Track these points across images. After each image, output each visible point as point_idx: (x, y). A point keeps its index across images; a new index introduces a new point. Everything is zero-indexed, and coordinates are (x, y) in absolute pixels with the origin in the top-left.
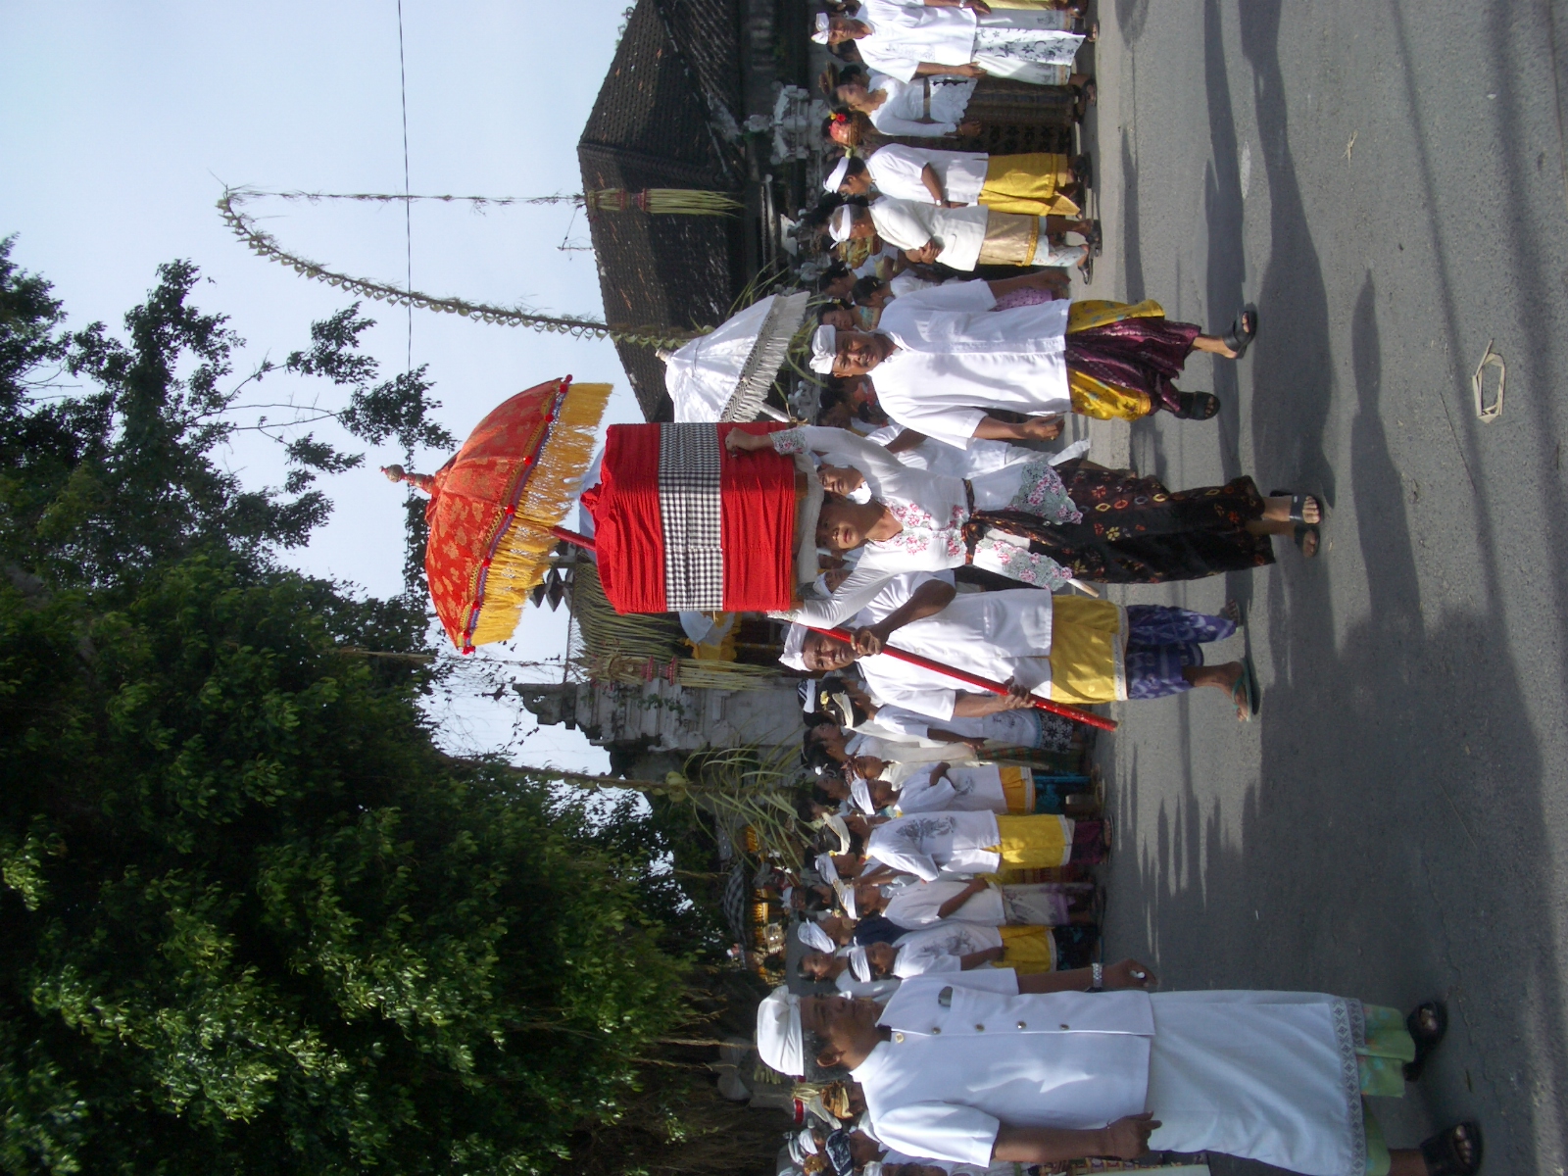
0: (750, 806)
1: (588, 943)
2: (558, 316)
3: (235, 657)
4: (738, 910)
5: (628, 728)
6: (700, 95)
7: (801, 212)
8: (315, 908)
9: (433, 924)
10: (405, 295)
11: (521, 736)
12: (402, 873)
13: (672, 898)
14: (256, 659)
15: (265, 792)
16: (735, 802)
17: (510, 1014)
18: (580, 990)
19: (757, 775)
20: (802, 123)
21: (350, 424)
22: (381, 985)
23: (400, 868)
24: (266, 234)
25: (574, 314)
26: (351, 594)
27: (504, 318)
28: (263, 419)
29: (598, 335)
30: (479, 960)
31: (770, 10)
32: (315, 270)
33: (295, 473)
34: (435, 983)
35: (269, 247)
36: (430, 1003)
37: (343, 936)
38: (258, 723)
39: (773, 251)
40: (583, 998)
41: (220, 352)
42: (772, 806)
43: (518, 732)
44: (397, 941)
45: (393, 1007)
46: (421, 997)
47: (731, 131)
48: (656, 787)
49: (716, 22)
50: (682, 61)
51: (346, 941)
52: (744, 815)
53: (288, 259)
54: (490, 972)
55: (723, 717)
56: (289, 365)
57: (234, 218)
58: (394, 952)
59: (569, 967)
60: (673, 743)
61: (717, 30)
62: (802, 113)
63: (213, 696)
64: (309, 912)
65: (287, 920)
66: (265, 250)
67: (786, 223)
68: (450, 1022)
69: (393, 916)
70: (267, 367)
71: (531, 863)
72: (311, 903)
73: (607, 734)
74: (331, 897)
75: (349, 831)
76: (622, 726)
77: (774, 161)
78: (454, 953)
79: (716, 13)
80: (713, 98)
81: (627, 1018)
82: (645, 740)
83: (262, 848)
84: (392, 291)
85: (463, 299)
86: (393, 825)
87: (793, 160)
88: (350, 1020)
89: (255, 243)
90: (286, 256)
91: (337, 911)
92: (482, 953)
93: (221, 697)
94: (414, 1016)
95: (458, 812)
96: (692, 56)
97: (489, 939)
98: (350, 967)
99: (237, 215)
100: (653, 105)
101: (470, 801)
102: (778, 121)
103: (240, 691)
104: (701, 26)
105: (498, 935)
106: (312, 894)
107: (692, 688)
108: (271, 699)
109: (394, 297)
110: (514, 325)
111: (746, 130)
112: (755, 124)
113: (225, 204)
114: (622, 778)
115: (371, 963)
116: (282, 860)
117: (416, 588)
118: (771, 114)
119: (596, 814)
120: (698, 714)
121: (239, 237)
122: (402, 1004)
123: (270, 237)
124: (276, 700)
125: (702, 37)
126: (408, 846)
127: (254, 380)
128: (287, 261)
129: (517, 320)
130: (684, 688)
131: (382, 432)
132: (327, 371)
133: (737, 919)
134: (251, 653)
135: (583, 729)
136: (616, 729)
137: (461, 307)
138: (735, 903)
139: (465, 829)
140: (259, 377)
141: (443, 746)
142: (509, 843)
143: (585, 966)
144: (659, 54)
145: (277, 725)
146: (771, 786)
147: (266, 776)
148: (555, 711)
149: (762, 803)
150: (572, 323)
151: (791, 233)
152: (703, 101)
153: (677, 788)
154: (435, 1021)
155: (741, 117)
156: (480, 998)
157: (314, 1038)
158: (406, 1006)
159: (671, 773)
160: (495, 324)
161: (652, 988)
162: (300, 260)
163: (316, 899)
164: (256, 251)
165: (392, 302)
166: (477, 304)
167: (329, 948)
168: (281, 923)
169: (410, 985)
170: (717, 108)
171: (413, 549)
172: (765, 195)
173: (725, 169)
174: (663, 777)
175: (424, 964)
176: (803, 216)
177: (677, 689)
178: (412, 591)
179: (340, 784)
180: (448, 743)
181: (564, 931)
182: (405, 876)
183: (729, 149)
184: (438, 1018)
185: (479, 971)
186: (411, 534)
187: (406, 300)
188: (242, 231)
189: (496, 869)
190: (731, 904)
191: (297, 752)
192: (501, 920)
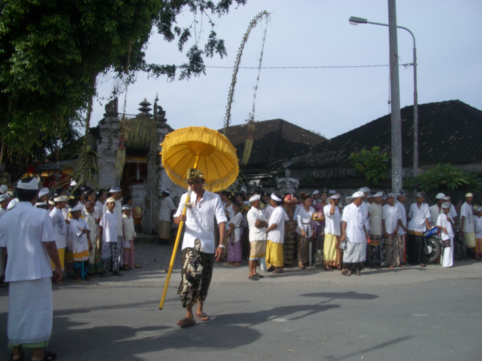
0: (80, 171)
1: (37, 120)
2: (231, 112)
3: (130, 11)
4: (47, 167)
5: (104, 133)
6: (296, 155)
7: (261, 186)
8: (49, 33)
9: (44, 71)
10: (238, 66)
11: (100, 100)
12: (61, 61)
13: (50, 146)
14: (129, 17)
15: (84, 19)
16: (81, 166)
17: (14, 95)
18: (22, 117)
19: (89, 173)
20: (288, 186)
21: (193, 48)
22: (23, 53)
23: (62, 61)
24: (256, 25)
25: (231, 118)
26: (144, 48)
27: (230, 96)
28: (197, 22)
29: (225, 125)
30: (32, 85)
31: (321, 177)
32: (245, 39)
33: (180, 30)
34: (24, 71)
35: (252, 25)
36: (17, 69)
37: (40, 42)
38: (108, 18)
39: (249, 178)
40: (19, 118)
41: (218, 10)
42: (80, 178)
43: (101, 99)
44: (39, 59)
45: (16, 57)
46: (19, 66)
47: (285, 165)
48: (86, 142)
49: (318, 161)
50: (306, 150)
51: (38, 42)
52: (77, 169)
53: (249, 31)
54: (29, 88)
55: (108, 163)
56: (213, 31)
57: (261, 15)
58: (35, 58)
59: (29, 114)
60: (99, 147)
61: (315, 161)
62: (291, 186)
63: (119, 4)
64: (48, 31)
65: (44, 24)
66: (252, 24)
67: (258, 181)
68: (11, 75)
69: (46, 58)
70: (213, 25)
71: (62, 102)
72: (51, 32)
73: (102, 127)
74: (53, 39)
75: (74, 45)
76: (104, 131)
77: (277, 178)
78: (35, 77)
79: (320, 161)
80: (295, 159)
81: (12, 132)
82: (100, 138)
83: (69, 17)
84: (239, 62)
85: (236, 84)
86: (75, 60)
87: (277, 184)
88: (11, 42)
89: (254, 21)
90: (250, 31)
91: (49, 40)
92: (34, 86)
93: (118, 6)
94: (13, 63)
95: (79, 80)
96: (308, 153)
97: (39, 88)
98: (29, 43)
99: (262, 16)
100: (293, 141)
101: (82, 84)
102: (289, 179)
103: (119, 13)
104: (316, 156)
105: (41, 91)
106: (54, 33)
107: (116, 153)
108: (114, 23)
109: (237, 63)
110: (228, 99)
111: (286, 169)
112: (288, 172)
113: (265, 13)
114: (89, 131)
115: (30, 50)
116: (65, 23)
117: (148, 68)
118: (291, 177)
119: (76, 124)
120: (109, 155)
121: (255, 17)
122: (17, 60)
123: (255, 26)
124: (114, 25)
125: (313, 156)
126: (68, 64)
127: (209, 20)
128: (248, 31)
129: (230, 100)
130: (116, 151)
131: (190, 57)
132: (209, 42)
133: (44, 167)
134: (131, 16)
135: (104, 119)
136: (104, 129)
137: (234, 83)
138: (49, 167)
139: (73, 81)
140: (210, 22)
141: (99, 75)
142: (69, 96)
143: (29, 119)
144: (308, 143)
145: (106, 25)
146: (86, 178)
147: (89, 20)
148: (110, 110)
149: (81, 175)
150: (229, 117)
151: (255, 183)
152: (294, 157)
153: (86, 148)
154: (11, 70)
155: (290, 168)
156: (19, 85)
157: (6, 31)
158: (16, 61)
159: (90, 147)
160: (228, 93)
161: (22, 140)
162: (249, 35)
163: (52, 33)
164: (251, 22)
165: (235, 62)
166: (235, 88)
167: (36, 37)
168: (44, 22)
169: (23, 63)
170: (292, 161)
171: (160, 67)
172: (267, 175)
173: (274, 163)
174: (89, 144)
175: (30, 68)
176: (260, 187)
177: (117, 148)
178: (147, 67)
179: (89, 42)
180: (100, 77)
181: (40, 112)
182: (59, 62)
183: (279, 165)
184: (12, 71)
185: (29, 85)
186: (165, 67)
187: (236, 67)
188: (257, 17)
189: (61, 91)
190: (49, 165)
191: (98, 30)
192: (45, 92)
